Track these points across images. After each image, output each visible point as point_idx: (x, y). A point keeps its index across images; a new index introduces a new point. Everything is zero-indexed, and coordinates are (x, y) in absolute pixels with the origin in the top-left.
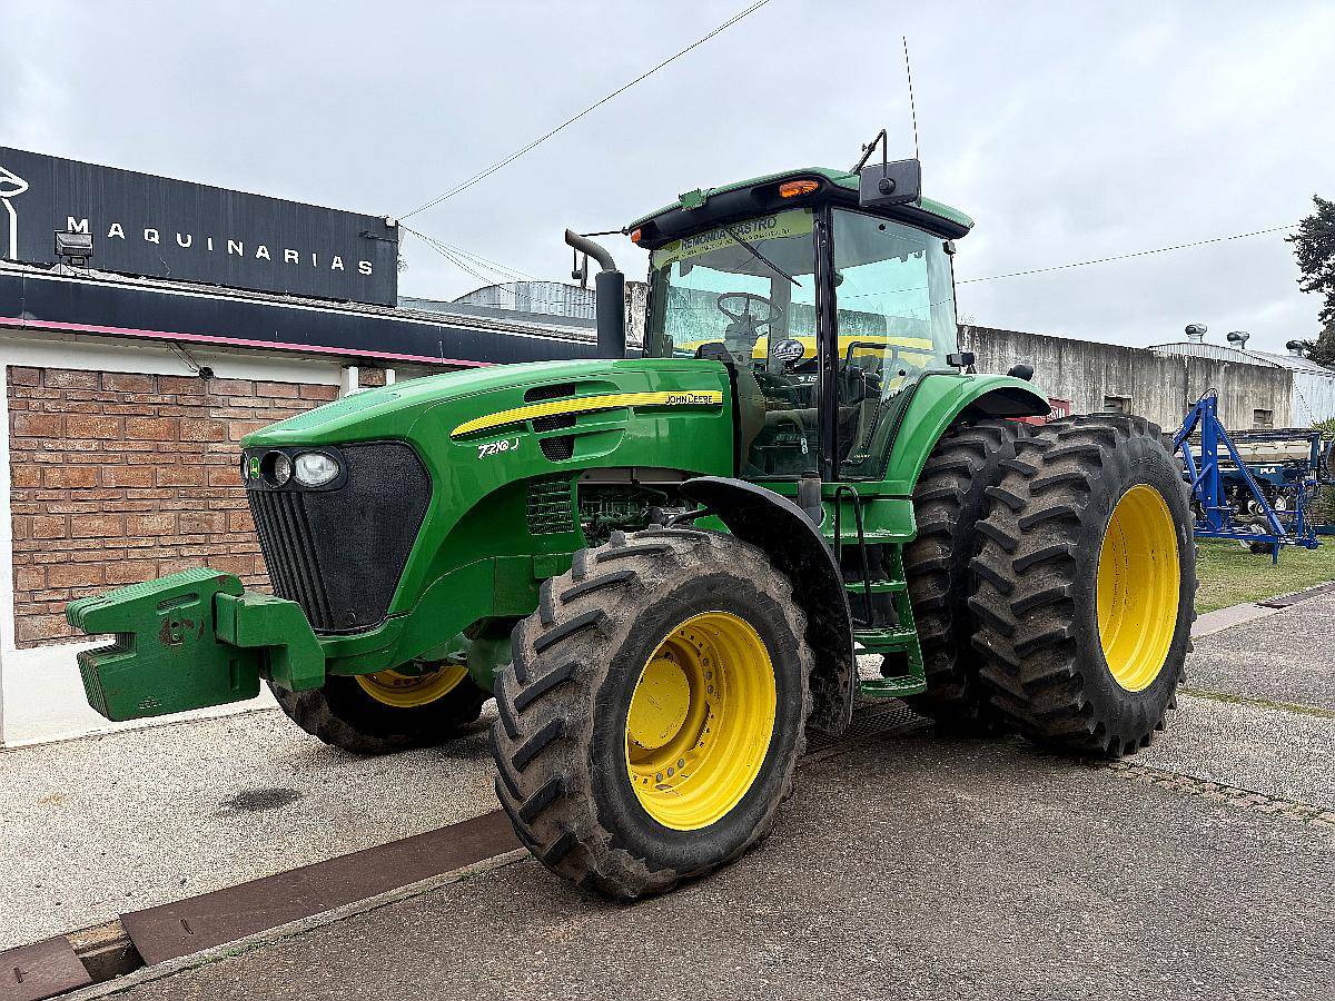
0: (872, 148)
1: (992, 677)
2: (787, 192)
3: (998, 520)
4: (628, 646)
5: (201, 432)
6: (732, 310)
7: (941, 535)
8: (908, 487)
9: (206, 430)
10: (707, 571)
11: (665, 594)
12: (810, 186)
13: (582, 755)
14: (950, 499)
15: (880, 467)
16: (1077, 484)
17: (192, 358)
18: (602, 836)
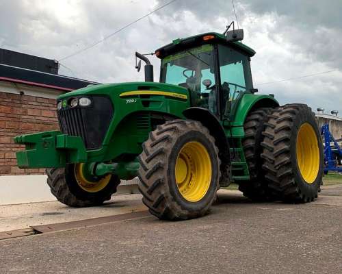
0: (229, 27)
1: (269, 177)
2: (206, 38)
3: (268, 131)
4: (176, 145)
5: (20, 111)
6: (187, 75)
7: (252, 137)
8: (241, 124)
9: (21, 111)
10: (194, 129)
11: (184, 133)
12: (213, 37)
13: (165, 173)
14: (254, 128)
15: (233, 118)
16: (290, 120)
17: (18, 88)
18: (170, 197)
